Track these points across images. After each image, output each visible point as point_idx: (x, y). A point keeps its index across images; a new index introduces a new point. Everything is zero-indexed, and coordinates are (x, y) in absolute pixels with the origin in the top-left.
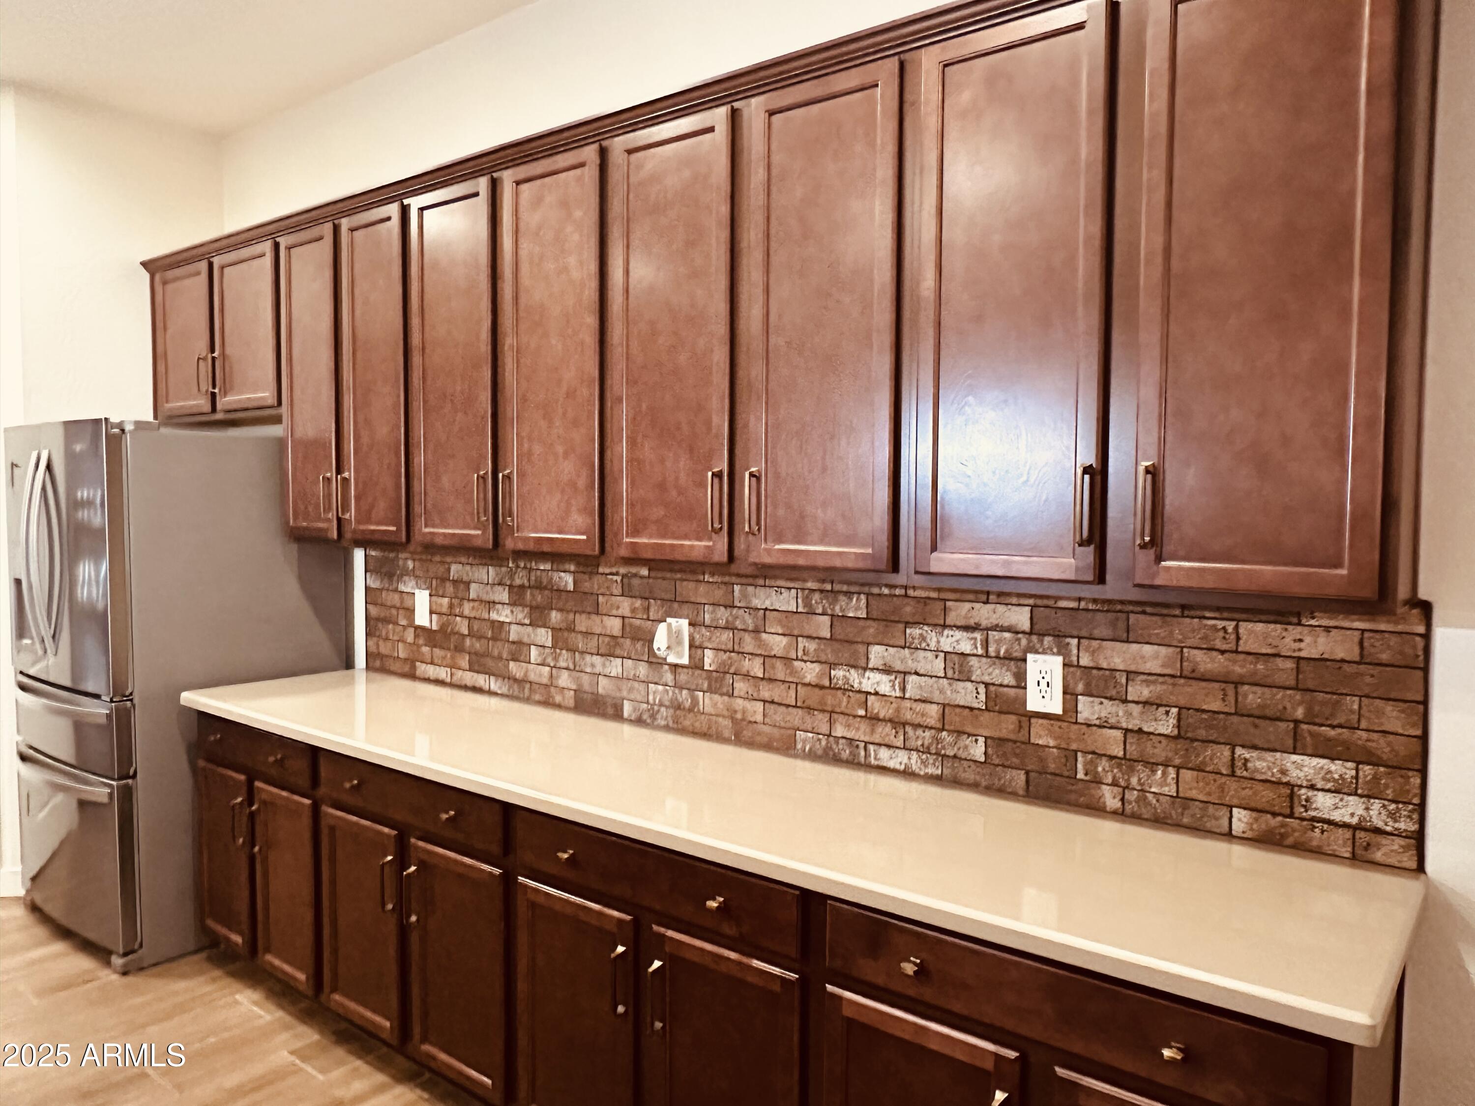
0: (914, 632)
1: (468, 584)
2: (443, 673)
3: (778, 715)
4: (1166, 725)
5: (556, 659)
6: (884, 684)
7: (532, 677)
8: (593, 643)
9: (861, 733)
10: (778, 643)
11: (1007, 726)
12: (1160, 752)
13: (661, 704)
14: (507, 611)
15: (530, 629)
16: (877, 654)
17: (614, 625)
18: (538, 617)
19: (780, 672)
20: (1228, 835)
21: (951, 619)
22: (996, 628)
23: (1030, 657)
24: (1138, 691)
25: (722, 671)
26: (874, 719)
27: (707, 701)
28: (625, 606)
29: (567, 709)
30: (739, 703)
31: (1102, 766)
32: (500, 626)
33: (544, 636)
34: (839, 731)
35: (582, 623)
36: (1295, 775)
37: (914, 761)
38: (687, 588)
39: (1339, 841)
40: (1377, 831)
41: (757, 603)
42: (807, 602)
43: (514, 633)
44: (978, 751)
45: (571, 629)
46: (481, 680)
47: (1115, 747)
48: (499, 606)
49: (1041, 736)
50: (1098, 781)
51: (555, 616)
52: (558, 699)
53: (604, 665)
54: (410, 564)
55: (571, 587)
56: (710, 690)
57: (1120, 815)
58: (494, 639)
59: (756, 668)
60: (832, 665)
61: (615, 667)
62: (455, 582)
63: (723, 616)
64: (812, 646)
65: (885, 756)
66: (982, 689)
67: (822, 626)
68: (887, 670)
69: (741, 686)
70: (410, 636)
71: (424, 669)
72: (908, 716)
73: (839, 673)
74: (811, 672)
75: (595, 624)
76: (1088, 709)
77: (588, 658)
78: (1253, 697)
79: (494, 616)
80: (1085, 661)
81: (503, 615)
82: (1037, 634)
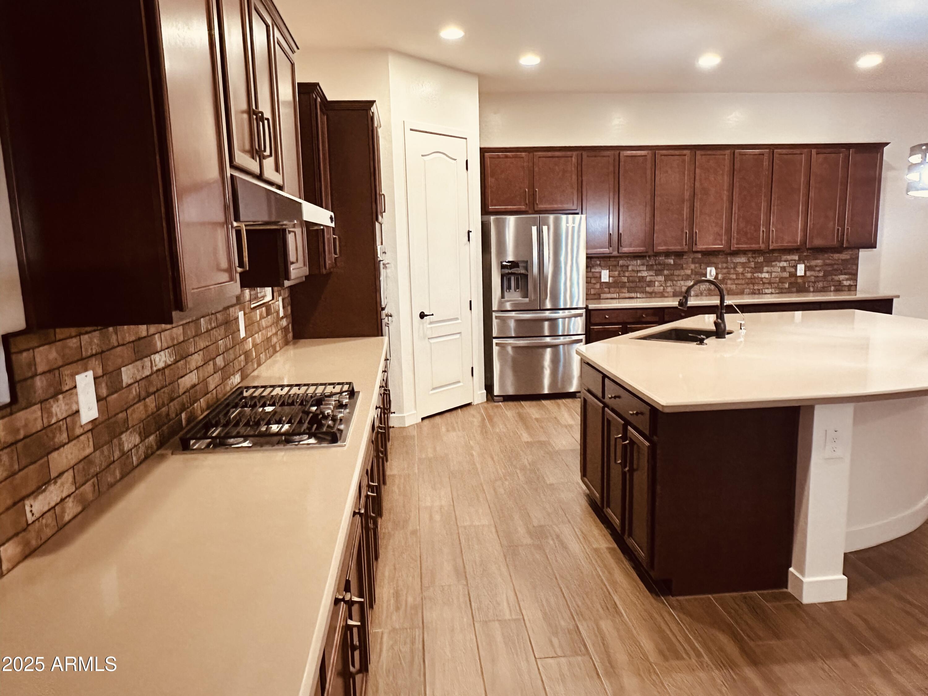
0: (773, 263)
1: (628, 267)
2: (615, 296)
3: (740, 287)
4: (821, 274)
5: (666, 284)
6: (767, 275)
7: (656, 290)
8: (680, 278)
9: (761, 287)
10: (740, 270)
11: (793, 279)
12: (820, 279)
13: (705, 290)
14: (646, 273)
15: (656, 277)
16: (765, 269)
17: (689, 272)
18: (658, 272)
19: (741, 277)
20: (831, 291)
21: (783, 259)
22: (792, 260)
23: (798, 265)
24: (818, 269)
25: (724, 279)
26: (764, 283)
28: (693, 266)
29: (671, 297)
30: (729, 286)
31: (811, 284)
32: (643, 277)
33: (661, 278)
34: (756, 287)
35: (677, 272)
36: (841, 279)
37: (773, 291)
38: (714, 260)
39: (846, 289)
40: (852, 285)
41: (734, 261)
42: (748, 259)
43: (648, 279)
44: (787, 286)
45: (672, 275)
46: (633, 295)
47: (813, 279)
48: (643, 272)
49: (800, 280)
50: (809, 287)
51: (666, 272)
53: (684, 283)
54: (598, 262)
55: (672, 263)
57: (813, 292)
58: (639, 281)
59: (734, 277)
60: (754, 273)
62: (622, 266)
63: (725, 265)
64: (749, 270)
65: (767, 291)
66: (788, 273)
67: (752, 265)
68: (767, 272)
69: (729, 282)
70: (598, 286)
71: (603, 296)
72: (772, 281)
73: (756, 275)
74: (749, 275)
75: (682, 272)
76: (808, 273)
77: (679, 282)
78: (835, 267)
79: (639, 274)
80: (808, 264)
81: (645, 274)
82: (800, 260)
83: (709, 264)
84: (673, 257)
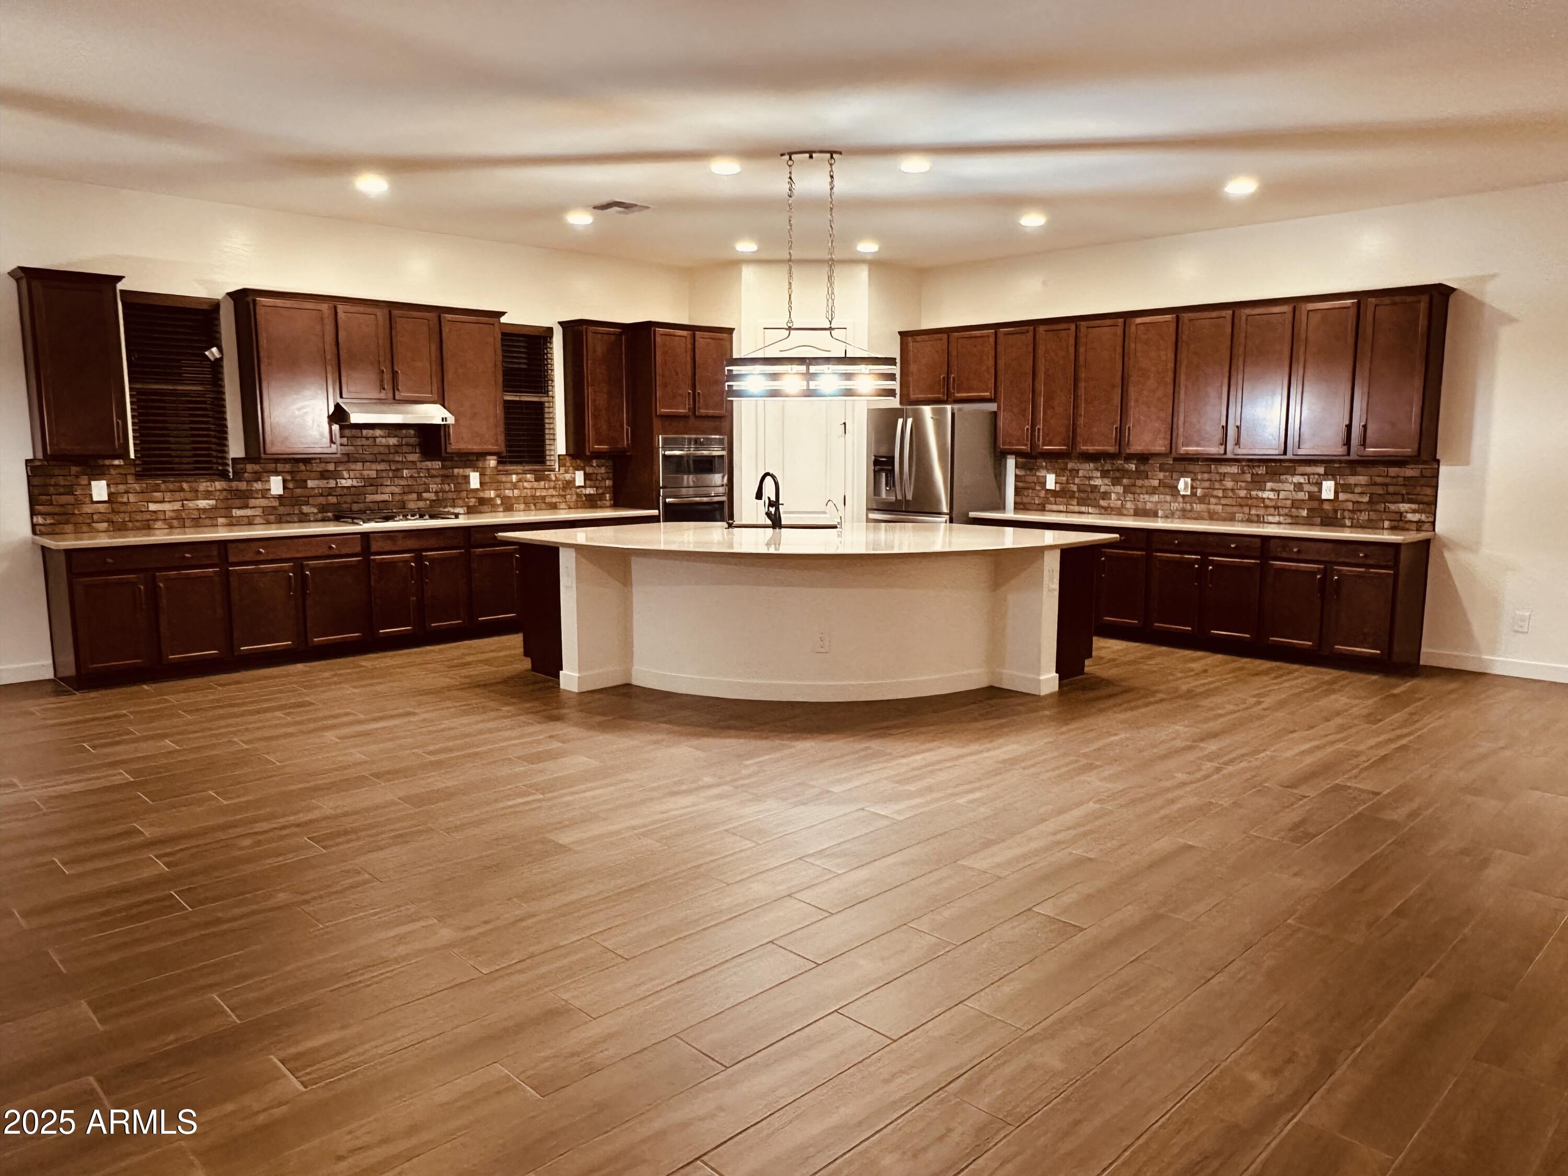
0: (1283, 477)
1: (1077, 471)
2: (1062, 508)
3: (1229, 509)
4: (1366, 499)
5: (1125, 497)
6: (1271, 495)
7: (1112, 505)
8: (1144, 491)
9: (1261, 512)
10: (1229, 484)
11: (1315, 504)
12: (1363, 507)
13: (1177, 510)
14: (1100, 480)
15: (1112, 487)
16: (1269, 485)
17: (1156, 483)
18: (1116, 482)
19: (1230, 494)
20: (1383, 528)
21: (1297, 472)
22: (1314, 474)
23: (1324, 482)
24: (1358, 490)
25: (1205, 496)
26: (1266, 507)
27: (1198, 507)
28: (1160, 475)
30: (1212, 507)
31: (1346, 514)
32: (1096, 486)
33: (1119, 489)
34: (1253, 512)
35: (1139, 483)
36: (1402, 509)
37: (1282, 519)
38: (1191, 467)
39: (1414, 526)
40: (1424, 522)
41: (1221, 471)
43: (1103, 489)
44: (1304, 513)
45: (1134, 485)
46: (1083, 509)
47: (1350, 506)
48: (1095, 479)
49: (1326, 506)
50: (1344, 518)
51: (1125, 481)
52: (1125, 512)
53: (1149, 498)
54: (1044, 464)
55: (1134, 469)
56: (1200, 503)
57: (1351, 527)
58: (1092, 492)
59: (1220, 494)
60: (1251, 490)
61: (1155, 498)
62: (1071, 471)
63: (1206, 476)
64: (1243, 484)
65: (1271, 519)
66: (1307, 494)
67: (1248, 477)
68: (1272, 490)
69: (1213, 500)
70: (1043, 494)
71: (1048, 507)
72: (1279, 504)
73: (1254, 493)
74: (1242, 493)
75: (1146, 483)
76: (1342, 496)
77: (1142, 496)
78: (1391, 489)
79: (1092, 483)
80: (1342, 482)
81: (1098, 482)
82: (1327, 475)
83: (1184, 473)
84: (1135, 462)
